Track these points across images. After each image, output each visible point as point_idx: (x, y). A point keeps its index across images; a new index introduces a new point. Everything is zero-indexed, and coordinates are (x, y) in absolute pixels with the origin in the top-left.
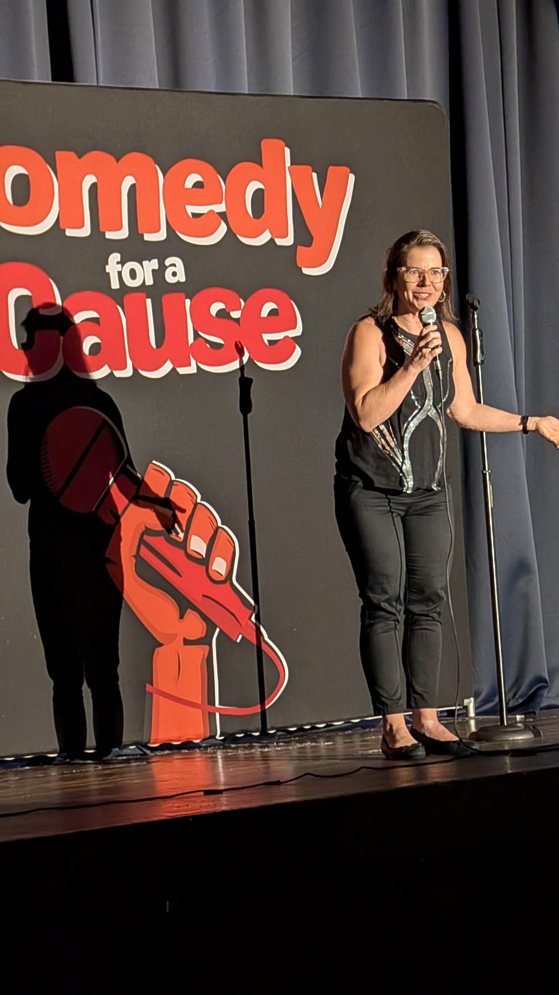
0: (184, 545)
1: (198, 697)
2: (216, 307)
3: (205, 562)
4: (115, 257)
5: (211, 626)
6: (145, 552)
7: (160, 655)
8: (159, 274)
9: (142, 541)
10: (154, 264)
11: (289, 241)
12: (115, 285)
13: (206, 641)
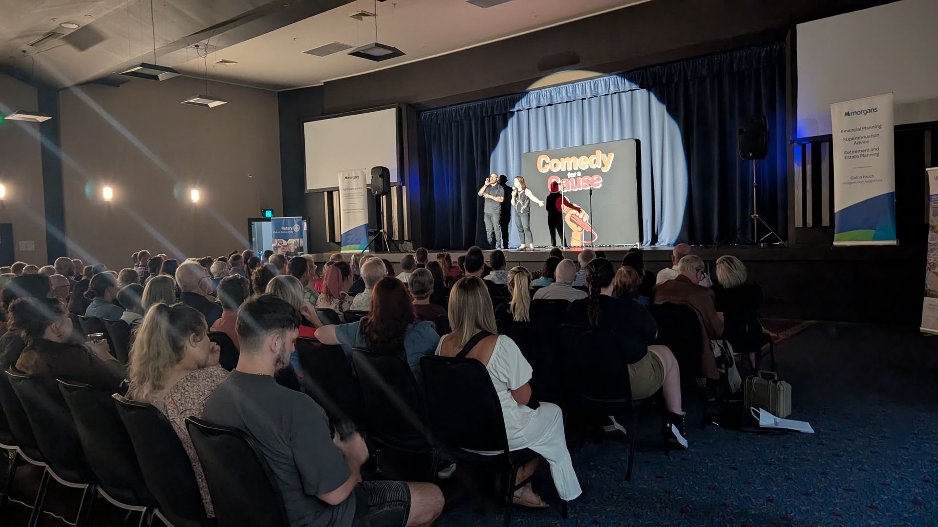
0: (578, 216)
1: (580, 239)
2: (586, 179)
3: (582, 219)
4: (569, 173)
5: (583, 229)
6: (571, 218)
7: (573, 233)
8: (576, 175)
9: (571, 216)
10: (576, 173)
11: (600, 166)
12: (569, 177)
13: (582, 231)
